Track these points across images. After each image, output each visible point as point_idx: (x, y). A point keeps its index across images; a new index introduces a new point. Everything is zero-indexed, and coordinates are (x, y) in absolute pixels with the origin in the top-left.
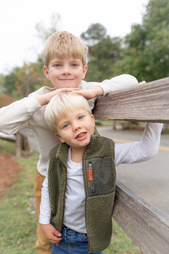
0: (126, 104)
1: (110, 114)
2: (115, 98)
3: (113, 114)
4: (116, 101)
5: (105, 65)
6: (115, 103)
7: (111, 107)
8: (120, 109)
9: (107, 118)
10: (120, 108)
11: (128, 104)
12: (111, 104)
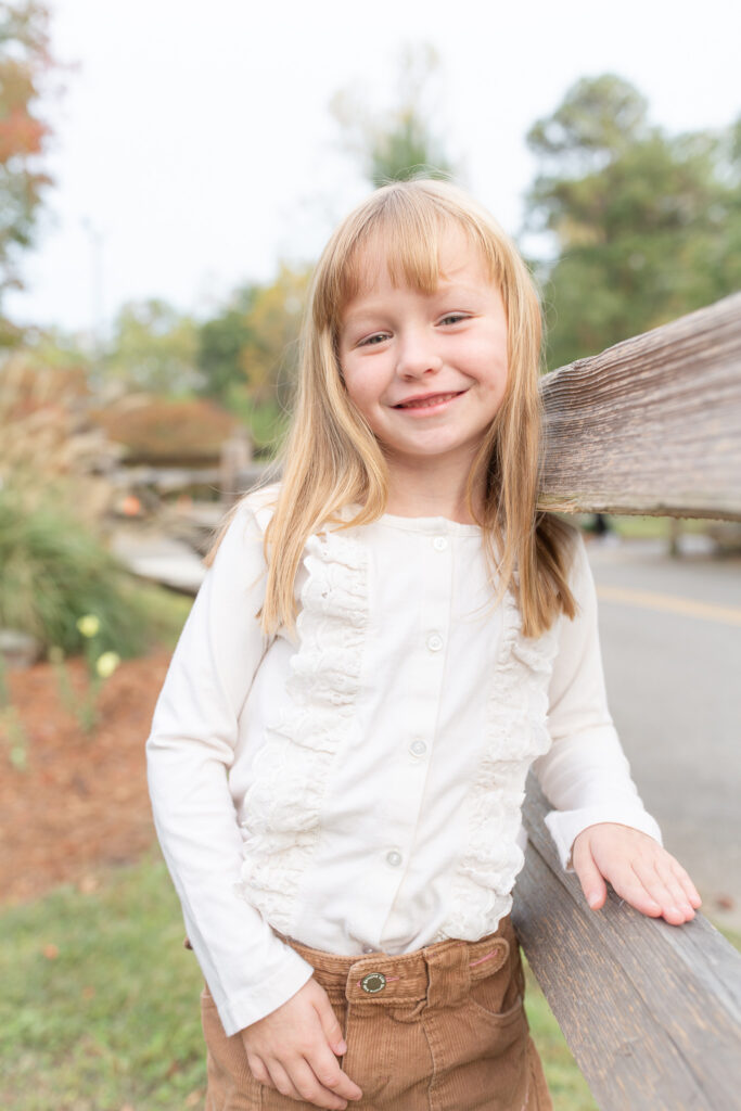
0: (672, 414)
1: (586, 477)
2: (615, 385)
3: (601, 475)
4: (621, 402)
5: (637, 263)
6: (617, 411)
7: (597, 439)
8: (639, 445)
9: (567, 500)
10: (639, 440)
11: (683, 413)
12: (594, 424)
